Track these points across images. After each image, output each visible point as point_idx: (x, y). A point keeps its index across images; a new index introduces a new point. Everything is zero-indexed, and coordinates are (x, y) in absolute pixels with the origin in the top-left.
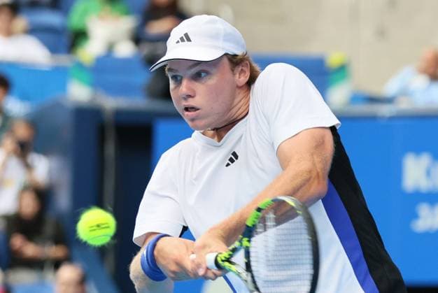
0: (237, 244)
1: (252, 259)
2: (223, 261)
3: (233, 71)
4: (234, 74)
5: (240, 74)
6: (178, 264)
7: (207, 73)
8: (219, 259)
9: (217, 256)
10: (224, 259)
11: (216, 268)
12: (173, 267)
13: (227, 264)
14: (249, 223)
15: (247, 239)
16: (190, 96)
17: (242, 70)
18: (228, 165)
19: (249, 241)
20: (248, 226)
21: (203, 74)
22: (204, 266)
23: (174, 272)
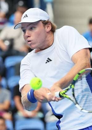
0: (69, 87)
1: (75, 92)
2: (62, 94)
3: (44, 26)
4: (45, 28)
5: (47, 28)
6: (43, 96)
7: (35, 28)
8: (61, 94)
9: (60, 93)
10: (63, 93)
11: (59, 97)
12: (42, 98)
13: (64, 95)
14: (75, 79)
15: (73, 85)
16: (29, 37)
17: (48, 26)
18: (46, 63)
19: (74, 86)
20: (74, 80)
21: (33, 28)
22: (54, 97)
23: (42, 100)
